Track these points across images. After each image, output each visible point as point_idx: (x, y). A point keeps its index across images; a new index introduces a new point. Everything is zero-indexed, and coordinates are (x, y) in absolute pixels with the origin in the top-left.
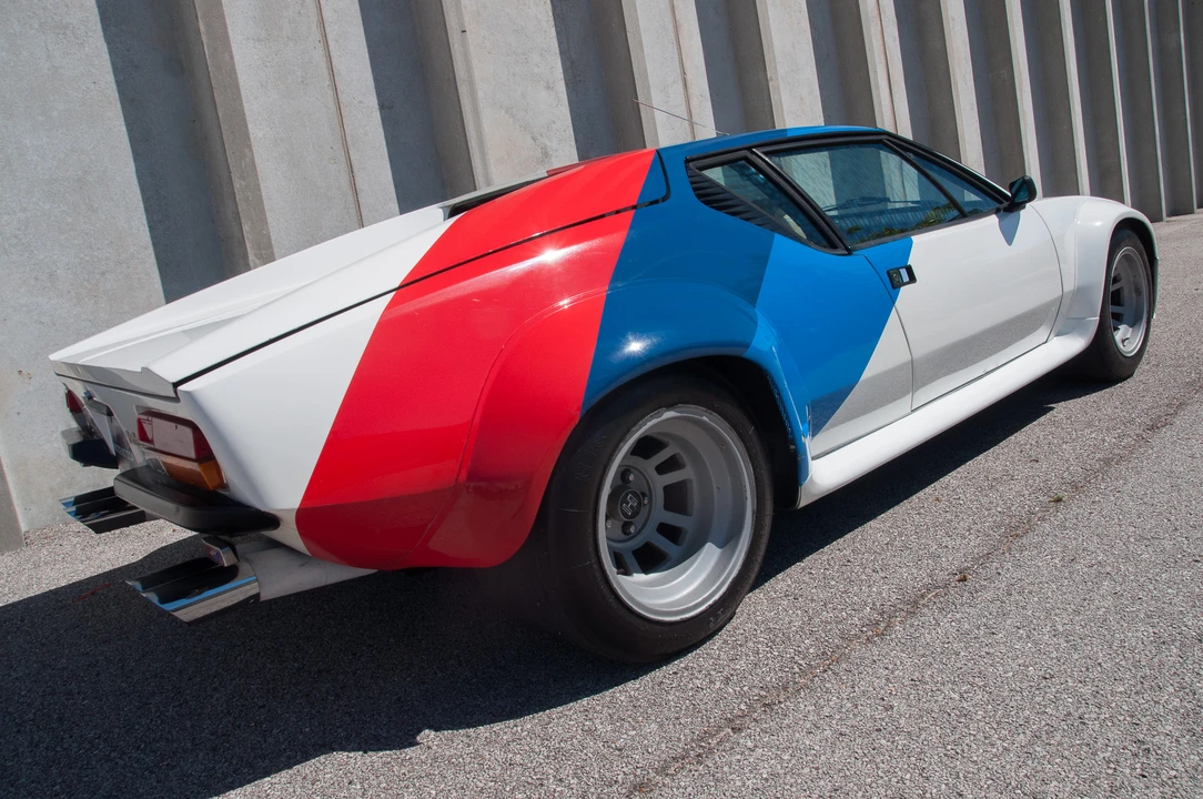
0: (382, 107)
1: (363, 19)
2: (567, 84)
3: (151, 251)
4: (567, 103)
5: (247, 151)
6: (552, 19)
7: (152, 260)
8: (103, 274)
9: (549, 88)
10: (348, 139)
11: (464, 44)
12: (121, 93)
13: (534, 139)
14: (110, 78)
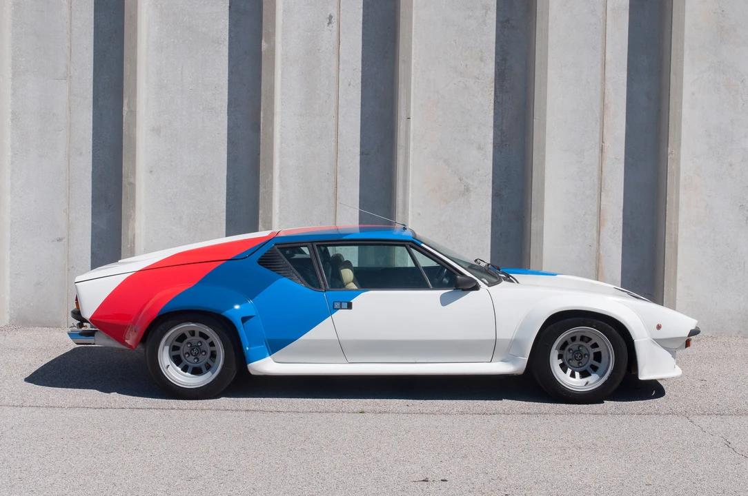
0: (362, 154)
1: (362, 105)
2: (494, 147)
3: (225, 214)
4: (492, 159)
5: (270, 175)
6: (492, 105)
7: (225, 218)
8: (201, 221)
9: (480, 148)
10: (338, 169)
11: (408, 126)
12: (228, 138)
13: (460, 179)
14: (226, 132)
